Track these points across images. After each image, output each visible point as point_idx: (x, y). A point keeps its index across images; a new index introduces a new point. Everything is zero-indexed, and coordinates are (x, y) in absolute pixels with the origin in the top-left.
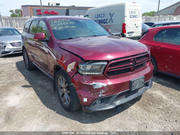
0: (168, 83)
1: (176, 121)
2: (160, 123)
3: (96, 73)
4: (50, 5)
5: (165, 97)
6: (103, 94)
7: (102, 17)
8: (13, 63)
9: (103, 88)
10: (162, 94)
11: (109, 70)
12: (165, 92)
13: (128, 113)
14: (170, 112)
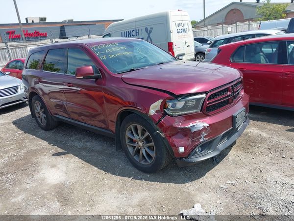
0: (260, 117)
1: (291, 158)
2: (273, 164)
3: (192, 112)
4: (30, 21)
5: (264, 134)
6: (205, 137)
7: (134, 36)
8: (9, 124)
9: (205, 129)
10: (259, 131)
11: (208, 104)
12: (261, 129)
13: (230, 160)
14: (279, 150)
